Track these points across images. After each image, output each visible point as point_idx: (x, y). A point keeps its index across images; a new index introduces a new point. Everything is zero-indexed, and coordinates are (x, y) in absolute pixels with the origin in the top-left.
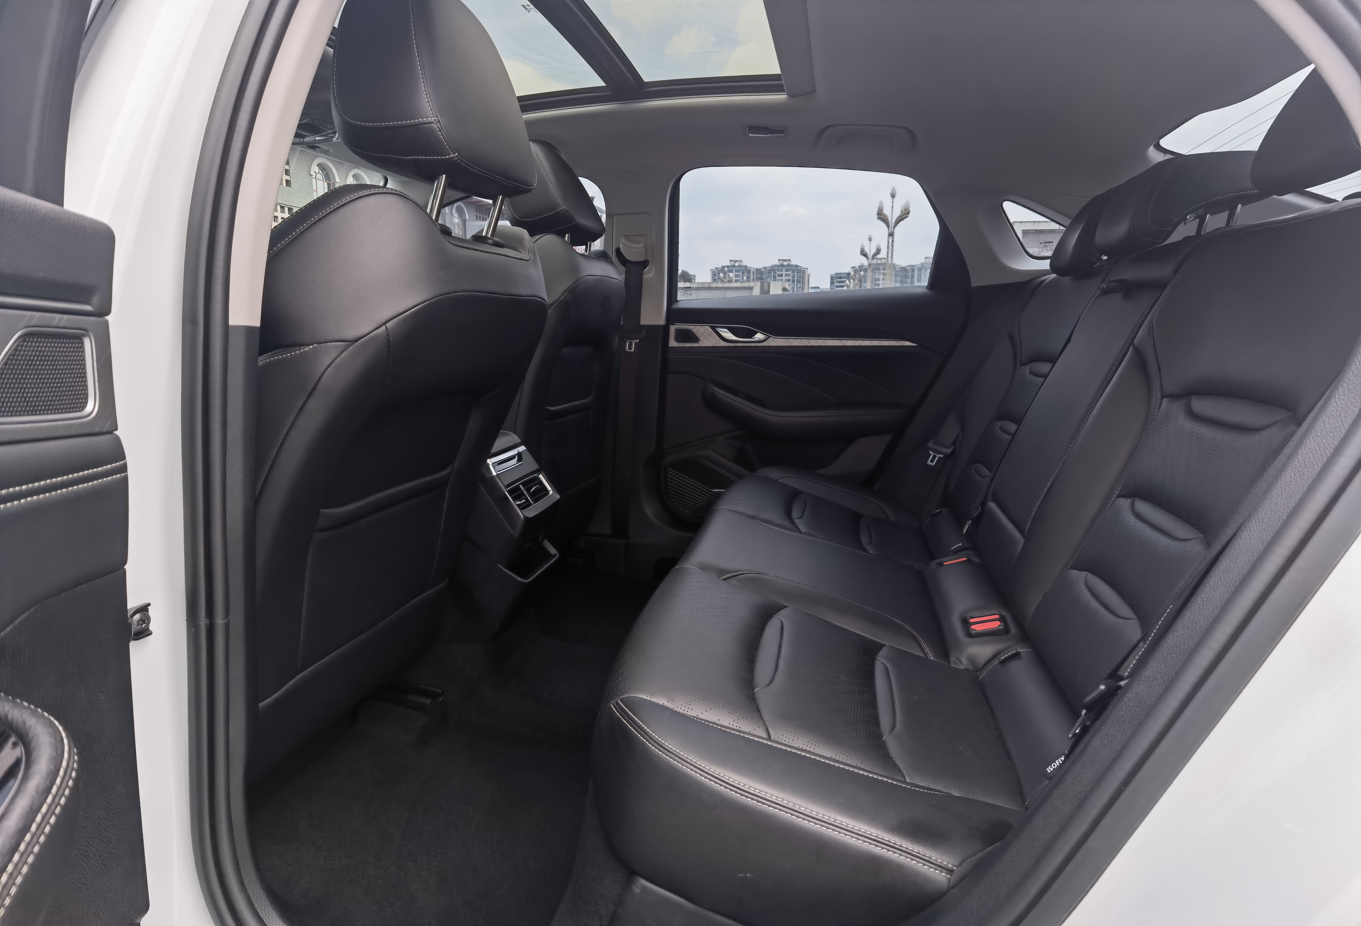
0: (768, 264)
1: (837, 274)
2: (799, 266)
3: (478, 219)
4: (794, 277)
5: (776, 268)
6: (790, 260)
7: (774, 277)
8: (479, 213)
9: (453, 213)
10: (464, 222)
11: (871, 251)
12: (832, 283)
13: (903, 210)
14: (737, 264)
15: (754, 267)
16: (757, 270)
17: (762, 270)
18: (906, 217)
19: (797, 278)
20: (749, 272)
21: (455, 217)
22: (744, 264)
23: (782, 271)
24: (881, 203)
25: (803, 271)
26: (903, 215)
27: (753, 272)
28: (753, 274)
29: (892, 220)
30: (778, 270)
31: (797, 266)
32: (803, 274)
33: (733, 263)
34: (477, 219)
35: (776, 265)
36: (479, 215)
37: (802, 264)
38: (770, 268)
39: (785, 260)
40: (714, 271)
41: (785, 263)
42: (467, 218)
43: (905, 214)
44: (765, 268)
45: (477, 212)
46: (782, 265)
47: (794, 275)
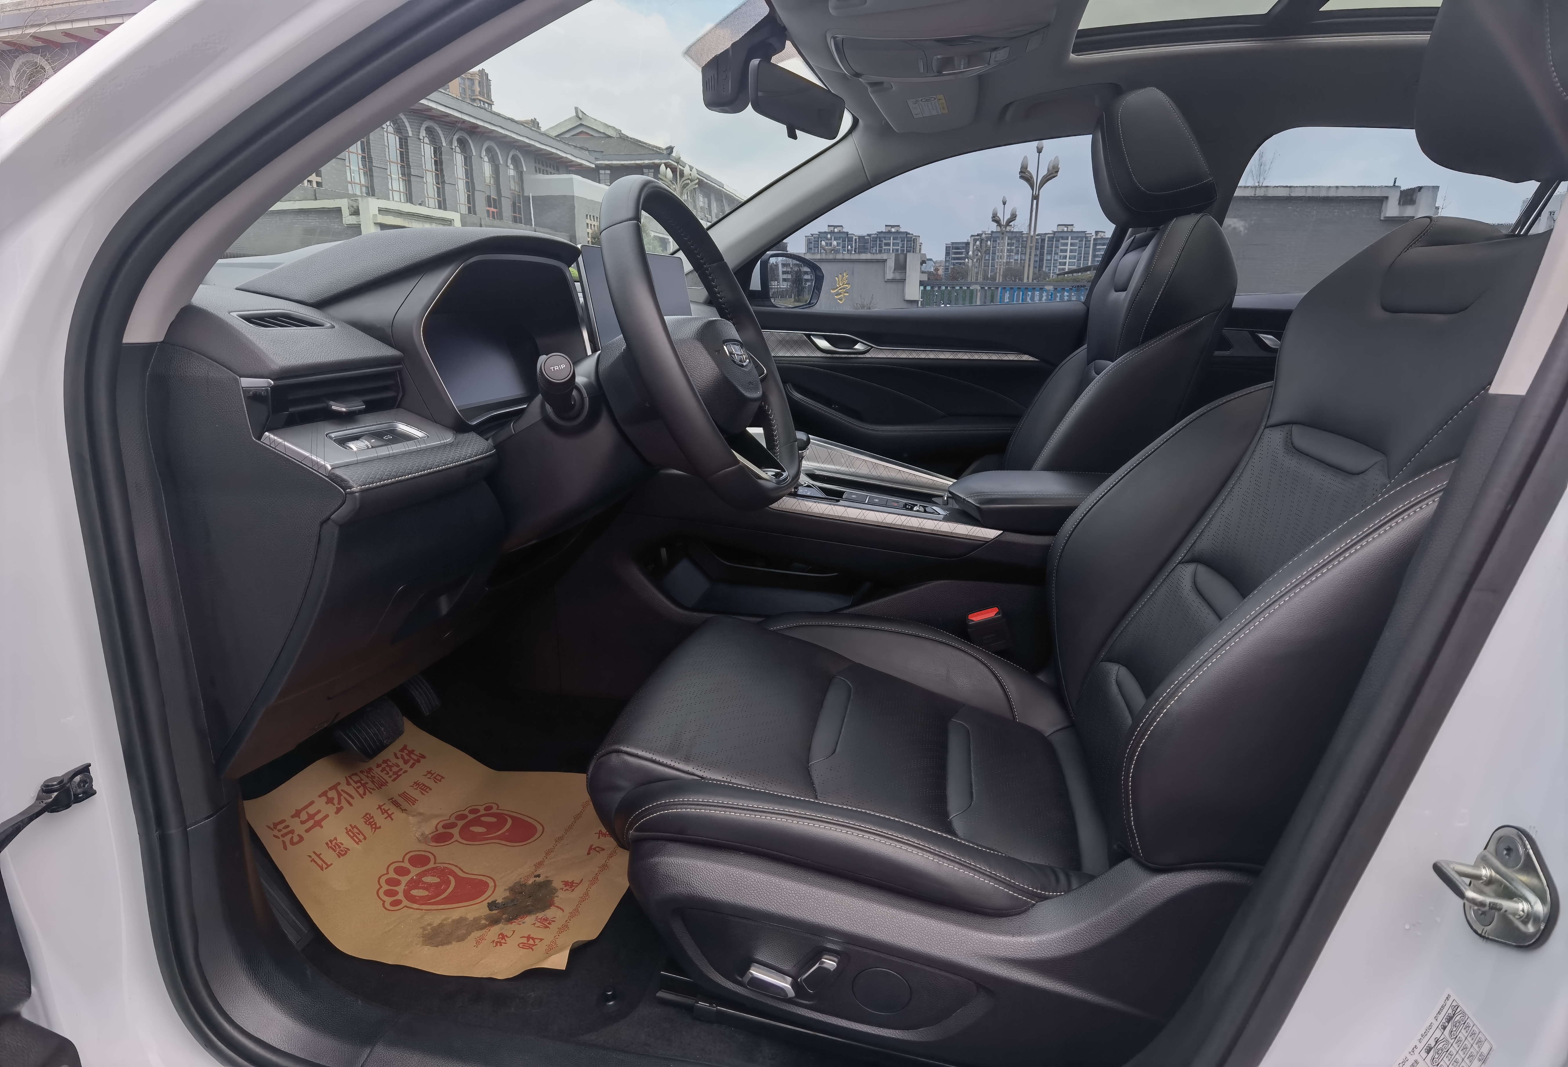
0: (873, 231)
1: (953, 243)
2: (909, 234)
3: (538, 171)
4: (903, 247)
5: (882, 235)
6: (899, 226)
7: (880, 246)
8: (539, 164)
9: (509, 165)
10: (520, 174)
11: (1004, 218)
12: (947, 254)
13: (1051, 168)
14: (836, 230)
15: (856, 234)
16: (859, 237)
17: (866, 238)
18: (1054, 177)
19: (907, 247)
20: (850, 240)
21: (510, 169)
22: (845, 230)
23: (890, 240)
24: (1025, 158)
25: (914, 239)
26: (1049, 175)
27: (856, 239)
28: (856, 243)
29: (1037, 180)
30: (885, 237)
31: (907, 233)
32: (914, 243)
33: (832, 228)
34: (536, 171)
35: (882, 232)
36: (538, 166)
37: (913, 231)
38: (876, 236)
39: (893, 226)
40: (809, 238)
41: (893, 230)
42: (525, 170)
43: (1053, 173)
44: (869, 235)
45: (535, 162)
46: (890, 232)
47: (903, 244)
